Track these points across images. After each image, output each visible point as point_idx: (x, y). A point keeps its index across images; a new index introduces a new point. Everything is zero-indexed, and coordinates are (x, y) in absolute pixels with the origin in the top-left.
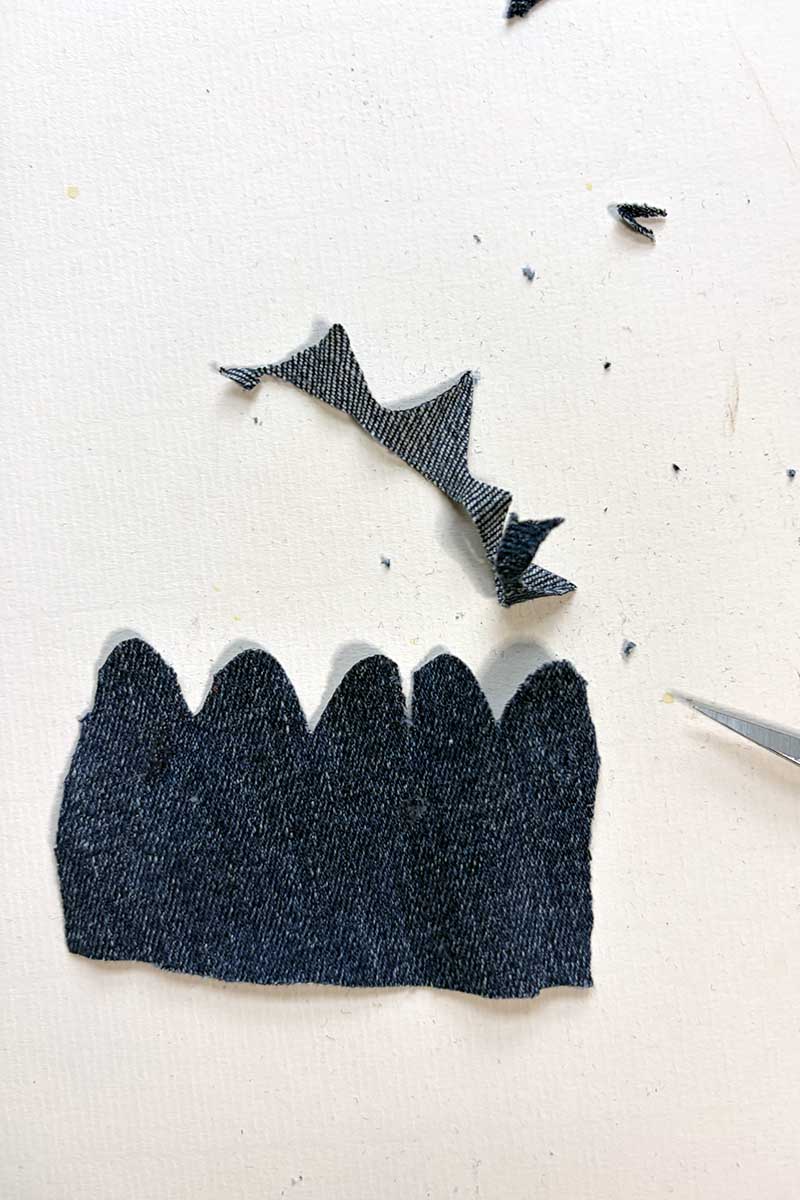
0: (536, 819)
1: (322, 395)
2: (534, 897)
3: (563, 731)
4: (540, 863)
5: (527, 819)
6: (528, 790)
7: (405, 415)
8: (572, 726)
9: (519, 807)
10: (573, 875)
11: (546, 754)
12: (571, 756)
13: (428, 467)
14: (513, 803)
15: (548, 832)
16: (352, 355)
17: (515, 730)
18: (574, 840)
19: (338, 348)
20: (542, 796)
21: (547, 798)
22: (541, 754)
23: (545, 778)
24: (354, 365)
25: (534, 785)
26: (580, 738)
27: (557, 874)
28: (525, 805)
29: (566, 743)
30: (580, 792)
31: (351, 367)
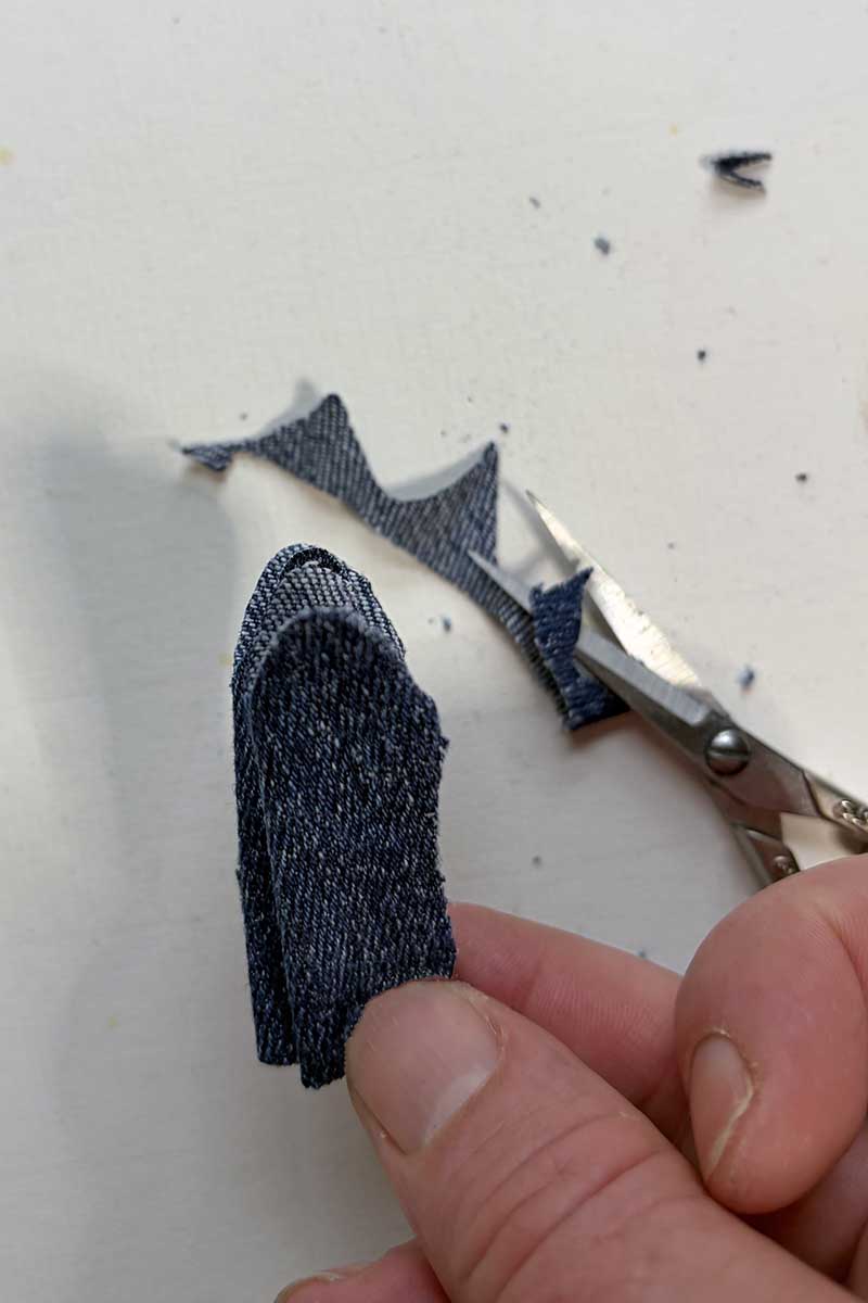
0: (339, 840)
1: (312, 479)
2: (354, 941)
3: (368, 712)
4: (356, 899)
5: (323, 844)
6: (316, 800)
7: (419, 506)
8: (381, 704)
9: (306, 828)
10: (415, 906)
11: (344, 742)
12: (390, 747)
13: (447, 565)
14: (293, 823)
15: (364, 856)
16: (351, 432)
17: (278, 714)
18: (410, 863)
19: (334, 424)
20: (344, 806)
21: (353, 809)
22: (333, 745)
23: (345, 782)
24: (353, 444)
25: (326, 793)
26: (399, 718)
27: (388, 908)
28: (315, 825)
29: (377, 728)
30: (411, 799)
31: (350, 445)
